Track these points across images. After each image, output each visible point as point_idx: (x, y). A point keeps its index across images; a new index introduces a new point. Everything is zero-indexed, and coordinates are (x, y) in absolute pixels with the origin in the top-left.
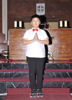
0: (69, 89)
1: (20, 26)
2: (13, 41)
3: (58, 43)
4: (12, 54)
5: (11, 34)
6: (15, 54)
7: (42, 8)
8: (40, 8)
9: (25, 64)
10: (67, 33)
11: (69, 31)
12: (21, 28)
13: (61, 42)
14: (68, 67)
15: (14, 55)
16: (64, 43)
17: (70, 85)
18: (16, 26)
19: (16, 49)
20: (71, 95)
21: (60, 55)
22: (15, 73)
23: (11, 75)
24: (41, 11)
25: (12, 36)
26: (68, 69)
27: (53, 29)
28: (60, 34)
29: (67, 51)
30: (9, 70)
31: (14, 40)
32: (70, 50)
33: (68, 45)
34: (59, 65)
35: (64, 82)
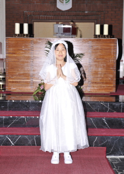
0: (105, 148)
2: (13, 60)
3: (92, 63)
4: (10, 82)
5: (9, 47)
6: (16, 82)
10: (108, 46)
11: (111, 43)
12: (27, 35)
14: (107, 109)
15: (14, 84)
16: (102, 64)
17: (107, 142)
19: (17, 74)
20: (107, 159)
21: (95, 85)
22: (14, 118)
23: (7, 122)
24: (65, 2)
25: (11, 49)
26: (106, 112)
28: (95, 47)
29: (107, 78)
31: (14, 57)
32: (111, 76)
33: (108, 67)
34: (91, 104)
35: (97, 136)
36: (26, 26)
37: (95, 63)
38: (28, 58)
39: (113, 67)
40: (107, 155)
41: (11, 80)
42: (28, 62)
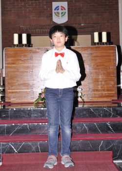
0: (111, 152)
1: (24, 41)
2: (12, 70)
3: (92, 71)
4: (10, 92)
5: (8, 58)
6: (15, 92)
7: (62, 9)
8: (58, 9)
9: (34, 111)
10: (107, 53)
11: (110, 50)
12: (26, 45)
13: (96, 69)
14: (110, 114)
15: (14, 94)
16: (102, 71)
17: (114, 146)
18: (16, 42)
19: (17, 84)
20: (114, 163)
21: (96, 93)
22: (16, 126)
23: (9, 131)
24: (60, 15)
25: (10, 60)
26: (110, 117)
27: (82, 47)
28: (95, 55)
29: (108, 85)
30: (5, 121)
31: (14, 67)
32: (112, 83)
33: (108, 74)
34: (94, 110)
35: (102, 140)
36: (24, 36)
37: (95, 70)
38: (28, 67)
39: (113, 73)
40: (114, 160)
41: (11, 91)
42: (27, 72)
